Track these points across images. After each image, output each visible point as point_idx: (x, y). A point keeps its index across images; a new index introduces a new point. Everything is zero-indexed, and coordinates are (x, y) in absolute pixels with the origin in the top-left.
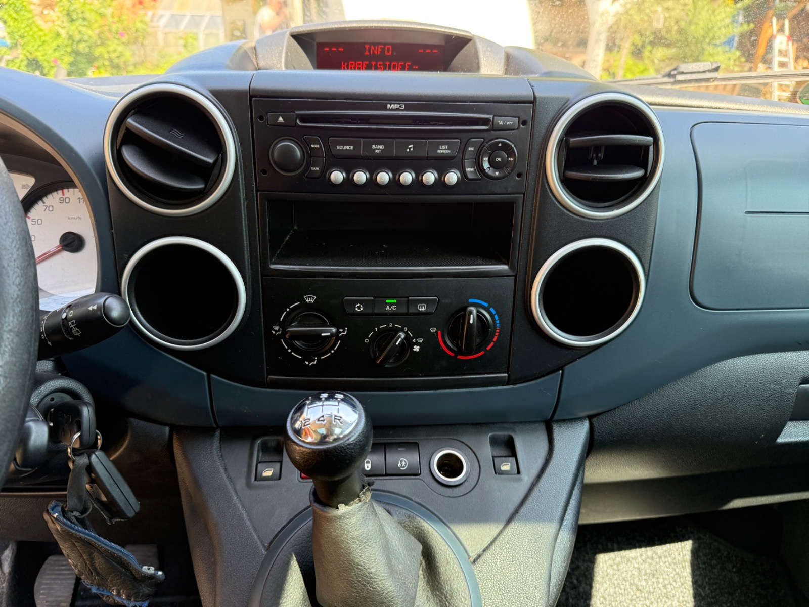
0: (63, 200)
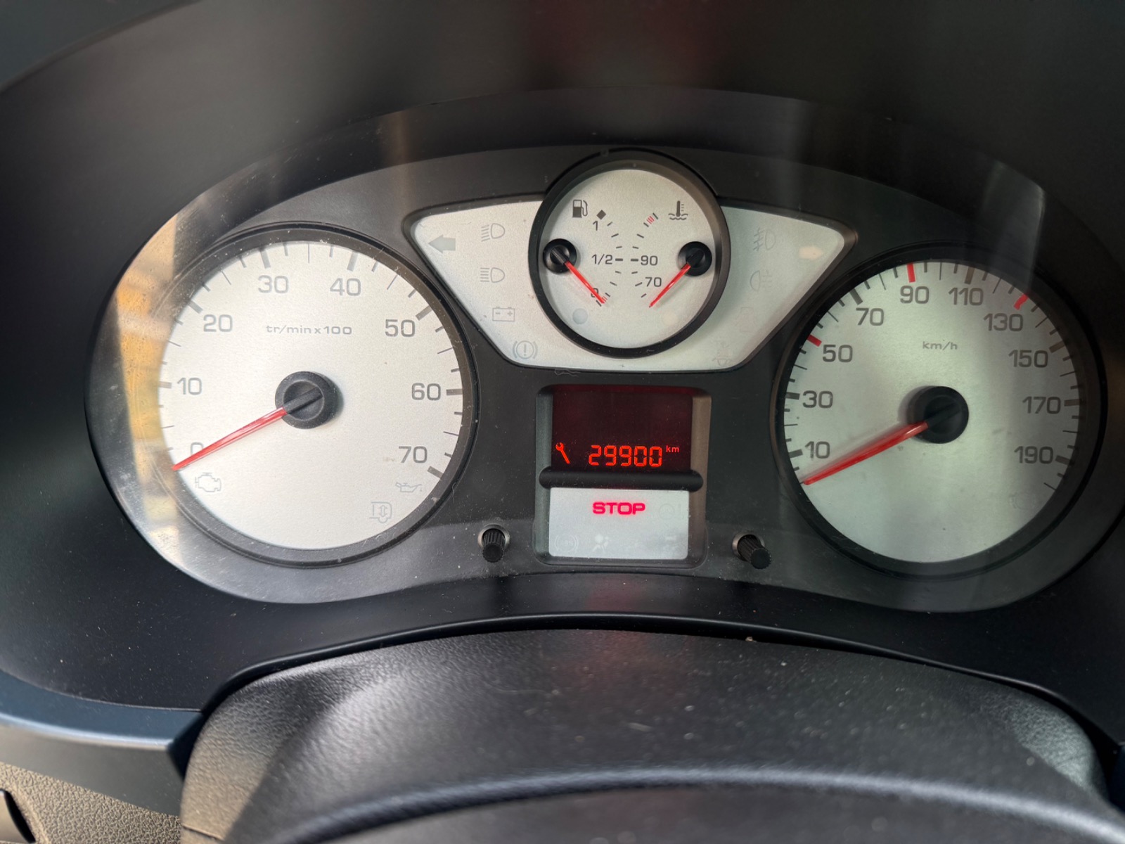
0: (911, 294)
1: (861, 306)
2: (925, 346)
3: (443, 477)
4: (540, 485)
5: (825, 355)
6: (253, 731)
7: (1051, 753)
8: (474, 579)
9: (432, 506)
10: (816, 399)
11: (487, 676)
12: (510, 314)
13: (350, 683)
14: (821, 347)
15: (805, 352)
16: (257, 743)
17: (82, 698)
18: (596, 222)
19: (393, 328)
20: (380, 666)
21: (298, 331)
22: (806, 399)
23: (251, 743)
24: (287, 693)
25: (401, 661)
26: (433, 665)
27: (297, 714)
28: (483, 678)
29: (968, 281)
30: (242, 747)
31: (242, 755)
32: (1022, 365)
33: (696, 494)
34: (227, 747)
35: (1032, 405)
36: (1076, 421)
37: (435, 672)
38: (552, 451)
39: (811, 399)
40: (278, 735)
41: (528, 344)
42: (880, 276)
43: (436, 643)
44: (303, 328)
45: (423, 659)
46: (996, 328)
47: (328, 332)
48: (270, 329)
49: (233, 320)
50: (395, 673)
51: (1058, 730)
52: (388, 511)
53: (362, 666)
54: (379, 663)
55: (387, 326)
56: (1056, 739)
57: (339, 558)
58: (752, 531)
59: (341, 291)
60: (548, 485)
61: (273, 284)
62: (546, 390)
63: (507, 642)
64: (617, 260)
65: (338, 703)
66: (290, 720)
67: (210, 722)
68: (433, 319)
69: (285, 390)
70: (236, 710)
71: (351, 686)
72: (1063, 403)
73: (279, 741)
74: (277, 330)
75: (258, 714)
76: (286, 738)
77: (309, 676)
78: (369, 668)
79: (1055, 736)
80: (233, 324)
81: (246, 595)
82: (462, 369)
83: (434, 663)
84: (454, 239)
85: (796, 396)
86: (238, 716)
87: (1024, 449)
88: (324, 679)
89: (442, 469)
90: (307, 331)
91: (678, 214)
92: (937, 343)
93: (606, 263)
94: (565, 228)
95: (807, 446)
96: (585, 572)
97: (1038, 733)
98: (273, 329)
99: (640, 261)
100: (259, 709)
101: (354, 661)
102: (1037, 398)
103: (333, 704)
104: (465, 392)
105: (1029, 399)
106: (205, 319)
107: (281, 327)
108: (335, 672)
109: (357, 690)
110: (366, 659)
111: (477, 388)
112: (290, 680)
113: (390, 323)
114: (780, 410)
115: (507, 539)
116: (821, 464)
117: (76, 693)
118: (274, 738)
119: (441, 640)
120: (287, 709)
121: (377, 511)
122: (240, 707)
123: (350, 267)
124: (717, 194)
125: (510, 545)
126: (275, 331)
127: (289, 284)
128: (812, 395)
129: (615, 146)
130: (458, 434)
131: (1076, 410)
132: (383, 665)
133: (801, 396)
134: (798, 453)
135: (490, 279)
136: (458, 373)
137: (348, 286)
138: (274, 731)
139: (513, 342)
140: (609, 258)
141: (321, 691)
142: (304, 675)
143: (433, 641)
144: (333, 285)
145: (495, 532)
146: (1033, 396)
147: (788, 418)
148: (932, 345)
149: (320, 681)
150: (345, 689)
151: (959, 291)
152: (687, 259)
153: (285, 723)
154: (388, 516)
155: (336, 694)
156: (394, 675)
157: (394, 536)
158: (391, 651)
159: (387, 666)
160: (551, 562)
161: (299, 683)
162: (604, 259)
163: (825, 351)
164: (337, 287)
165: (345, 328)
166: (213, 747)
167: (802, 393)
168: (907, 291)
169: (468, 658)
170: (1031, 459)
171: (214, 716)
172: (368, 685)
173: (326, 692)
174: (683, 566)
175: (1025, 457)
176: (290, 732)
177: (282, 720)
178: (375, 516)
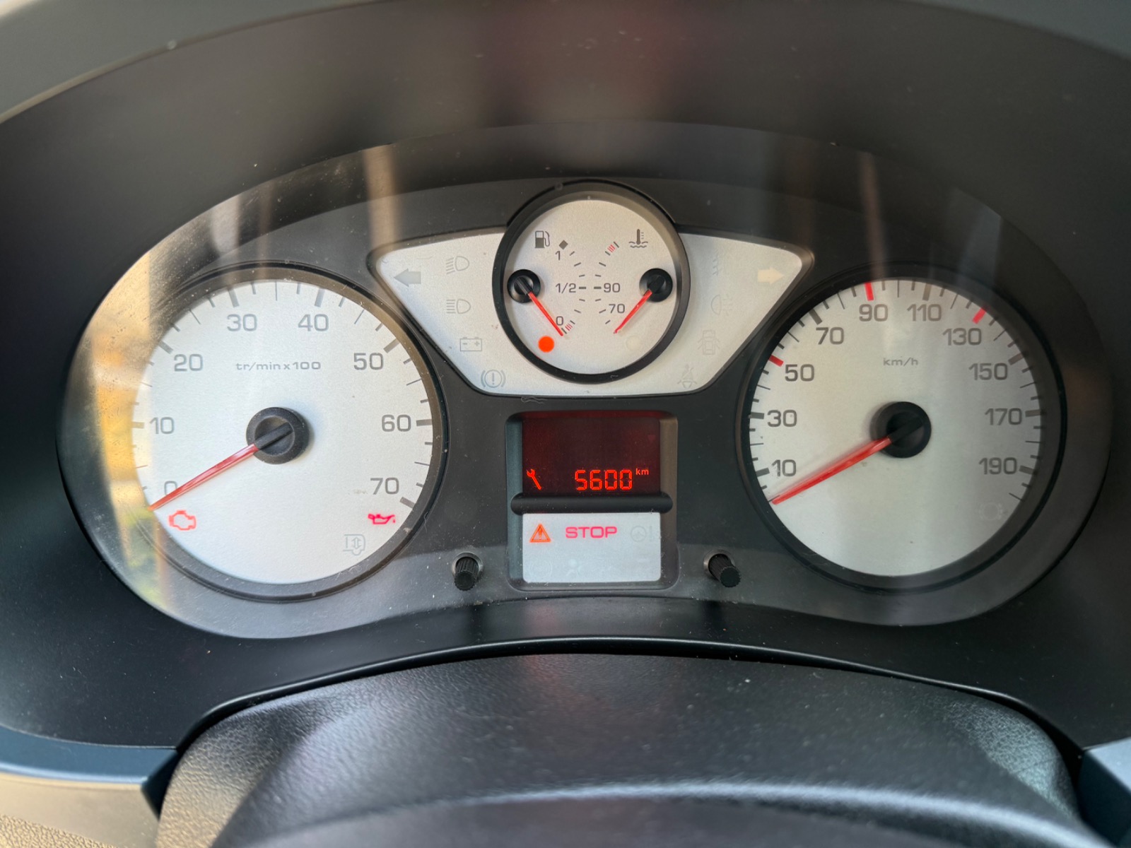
0: (870, 313)
1: (821, 325)
2: (886, 362)
3: (416, 507)
4: (512, 512)
5: (787, 375)
6: (227, 766)
7: (1016, 760)
8: (448, 608)
9: (405, 537)
10: (780, 418)
11: (453, 704)
12: (477, 344)
13: (321, 715)
14: (783, 367)
15: (767, 373)
16: (229, 777)
17: (56, 740)
18: (559, 252)
19: (362, 362)
20: (351, 698)
21: (267, 368)
22: (771, 418)
23: (225, 778)
24: (260, 726)
25: (371, 692)
26: (402, 694)
27: (269, 747)
28: (449, 704)
29: (926, 297)
30: (215, 781)
31: (216, 790)
32: (983, 378)
33: (667, 514)
34: (201, 783)
35: (994, 416)
36: (1038, 432)
37: (403, 701)
38: (523, 478)
39: (775, 418)
40: (251, 769)
41: (495, 373)
42: (839, 296)
43: (407, 673)
44: (272, 364)
45: (393, 689)
46: (956, 343)
47: (297, 368)
48: (240, 367)
49: (204, 359)
50: (365, 704)
51: (1022, 737)
52: (361, 543)
53: (335, 697)
54: (350, 694)
55: (356, 360)
56: (1021, 745)
57: (313, 591)
58: (722, 551)
59: (309, 327)
60: (520, 512)
61: (242, 323)
62: (515, 418)
63: (477, 670)
64: (580, 288)
65: (309, 734)
66: (263, 754)
67: (185, 759)
68: (401, 352)
69: (255, 427)
70: (210, 745)
71: (322, 717)
72: (1024, 414)
73: (252, 774)
74: (247, 367)
75: (231, 748)
76: (259, 771)
77: (281, 709)
78: (340, 700)
79: (1019, 742)
80: (204, 363)
81: (222, 631)
82: (430, 400)
83: (403, 693)
84: (420, 273)
85: (761, 416)
86: (212, 751)
87: (988, 461)
88: (295, 711)
89: (414, 500)
90: (277, 367)
91: (638, 242)
92: (898, 359)
93: (570, 291)
94: (527, 258)
95: (773, 464)
96: (559, 597)
97: (1003, 740)
98: (242, 367)
99: (603, 289)
100: (232, 744)
101: (326, 693)
102: (997, 410)
103: (304, 736)
104: (434, 422)
105: (991, 411)
106: (175, 359)
107: (251, 365)
108: (307, 705)
109: (328, 722)
110: (338, 691)
111: (446, 418)
112: (263, 714)
113: (358, 357)
114: (746, 430)
115: (480, 566)
116: (787, 483)
117: (51, 734)
118: (248, 772)
119: (412, 670)
120: (259, 743)
121: (350, 543)
122: (213, 742)
123: (318, 303)
124: (674, 222)
125: (482, 573)
126: (245, 368)
127: (258, 323)
128: (776, 415)
129: (569, 179)
130: (429, 463)
131: (1037, 420)
132: (354, 696)
133: (766, 416)
134: (766, 472)
135: (456, 311)
136: (427, 404)
137: (315, 322)
138: (247, 764)
139: (482, 371)
140: (572, 286)
141: (293, 723)
142: (276, 708)
143: (404, 672)
144: (301, 321)
145: (468, 560)
146: (994, 408)
147: (753, 438)
148: (893, 361)
149: (292, 713)
150: (316, 720)
151: (917, 308)
152: (649, 286)
153: (258, 756)
154: (362, 548)
155: (308, 726)
156: (364, 706)
157: (368, 568)
158: (363, 683)
159: (358, 697)
160: (526, 588)
161: (272, 716)
162: (568, 288)
163: (787, 371)
164: (305, 323)
165: (314, 363)
166: (188, 783)
167: (766, 413)
168: (866, 309)
169: (436, 687)
170: (996, 470)
171: (189, 752)
172: (338, 716)
173: (297, 724)
174: (656, 587)
175: (989, 468)
176: (262, 764)
177: (254, 754)
178: (348, 549)
